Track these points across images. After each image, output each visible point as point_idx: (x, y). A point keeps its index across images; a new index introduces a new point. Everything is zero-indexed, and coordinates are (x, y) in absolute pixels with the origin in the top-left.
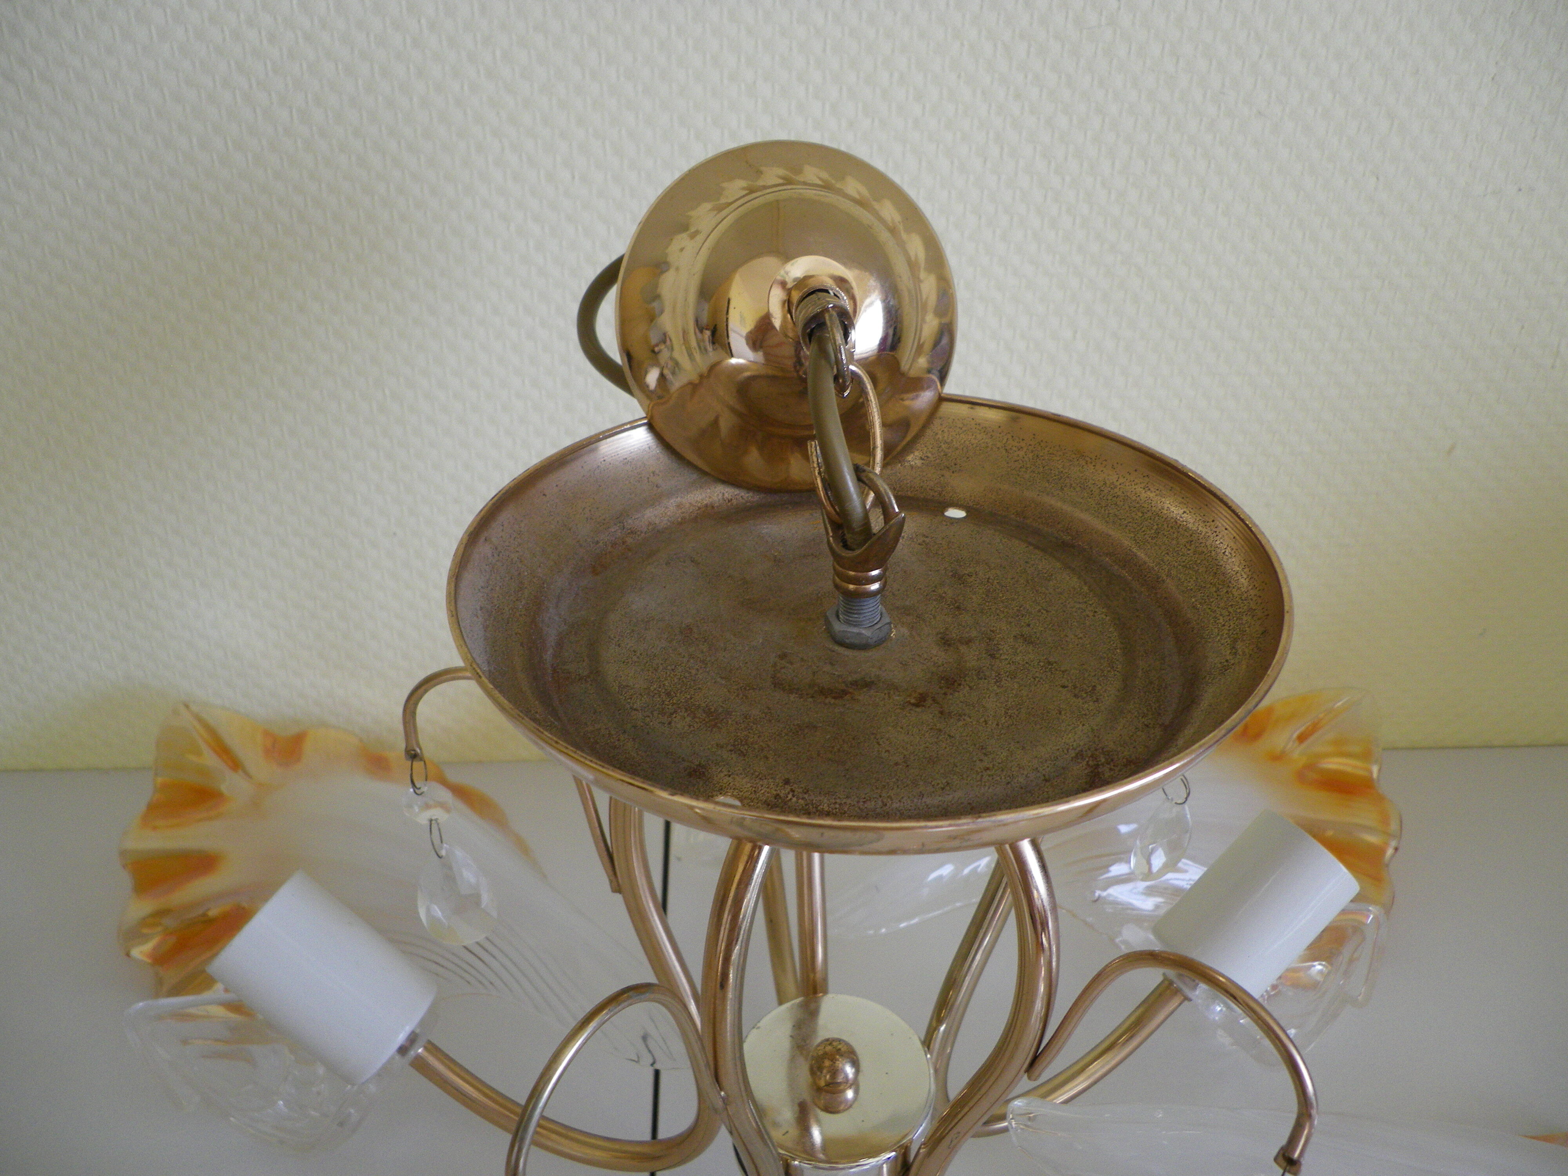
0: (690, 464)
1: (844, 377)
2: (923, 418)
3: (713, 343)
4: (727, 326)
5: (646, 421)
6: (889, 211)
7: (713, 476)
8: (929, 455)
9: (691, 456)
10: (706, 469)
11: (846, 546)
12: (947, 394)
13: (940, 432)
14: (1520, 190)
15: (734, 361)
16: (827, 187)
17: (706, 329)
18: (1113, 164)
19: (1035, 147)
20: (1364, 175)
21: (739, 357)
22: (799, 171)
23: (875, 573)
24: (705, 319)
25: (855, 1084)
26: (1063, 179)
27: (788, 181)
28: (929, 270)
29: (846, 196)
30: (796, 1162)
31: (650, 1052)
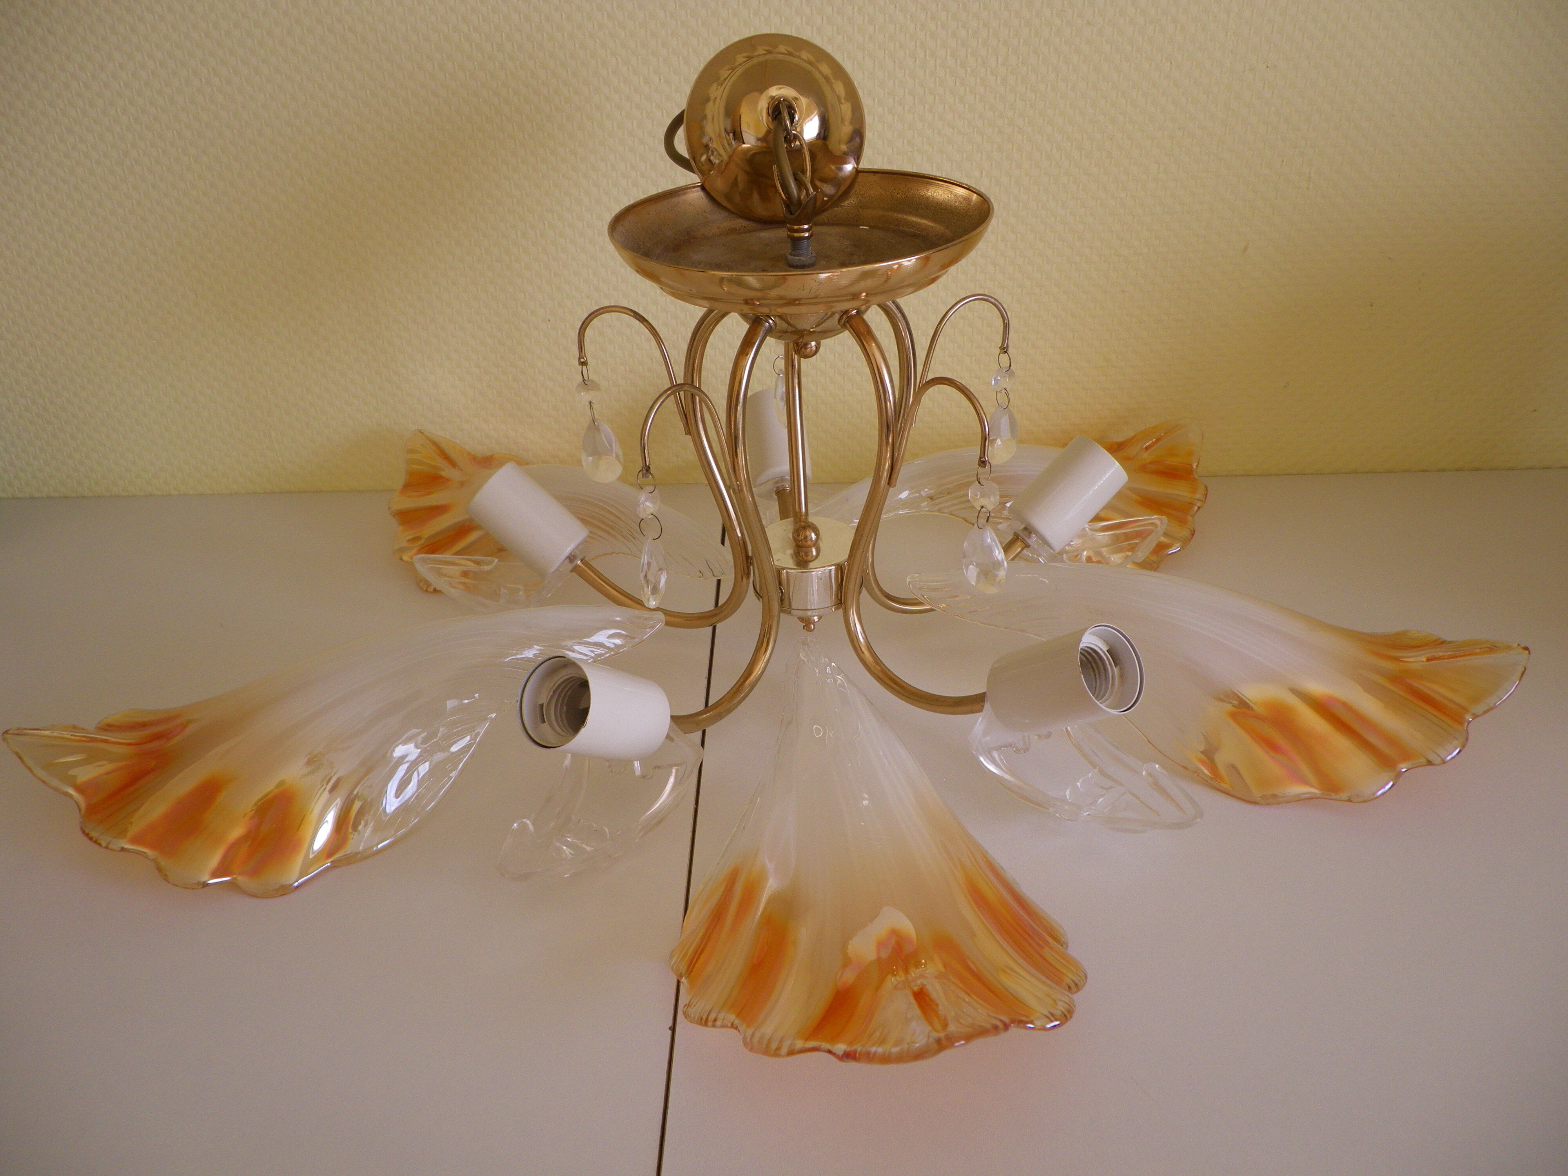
0: (725, 208)
1: (790, 136)
2: (848, 183)
3: (735, 140)
4: (740, 128)
5: (700, 184)
6: (825, 69)
7: (736, 214)
8: (852, 202)
9: (725, 203)
10: (733, 210)
11: (791, 214)
12: (861, 168)
13: (858, 190)
14: (1267, 67)
15: (744, 146)
16: (790, 54)
17: (730, 133)
18: (997, 59)
19: (946, 50)
20: (1162, 61)
21: (748, 144)
22: (776, 47)
23: (806, 227)
24: (729, 128)
25: (816, 544)
26: (966, 71)
27: (769, 52)
28: (847, 100)
29: (802, 59)
30: (785, 571)
31: (711, 569)
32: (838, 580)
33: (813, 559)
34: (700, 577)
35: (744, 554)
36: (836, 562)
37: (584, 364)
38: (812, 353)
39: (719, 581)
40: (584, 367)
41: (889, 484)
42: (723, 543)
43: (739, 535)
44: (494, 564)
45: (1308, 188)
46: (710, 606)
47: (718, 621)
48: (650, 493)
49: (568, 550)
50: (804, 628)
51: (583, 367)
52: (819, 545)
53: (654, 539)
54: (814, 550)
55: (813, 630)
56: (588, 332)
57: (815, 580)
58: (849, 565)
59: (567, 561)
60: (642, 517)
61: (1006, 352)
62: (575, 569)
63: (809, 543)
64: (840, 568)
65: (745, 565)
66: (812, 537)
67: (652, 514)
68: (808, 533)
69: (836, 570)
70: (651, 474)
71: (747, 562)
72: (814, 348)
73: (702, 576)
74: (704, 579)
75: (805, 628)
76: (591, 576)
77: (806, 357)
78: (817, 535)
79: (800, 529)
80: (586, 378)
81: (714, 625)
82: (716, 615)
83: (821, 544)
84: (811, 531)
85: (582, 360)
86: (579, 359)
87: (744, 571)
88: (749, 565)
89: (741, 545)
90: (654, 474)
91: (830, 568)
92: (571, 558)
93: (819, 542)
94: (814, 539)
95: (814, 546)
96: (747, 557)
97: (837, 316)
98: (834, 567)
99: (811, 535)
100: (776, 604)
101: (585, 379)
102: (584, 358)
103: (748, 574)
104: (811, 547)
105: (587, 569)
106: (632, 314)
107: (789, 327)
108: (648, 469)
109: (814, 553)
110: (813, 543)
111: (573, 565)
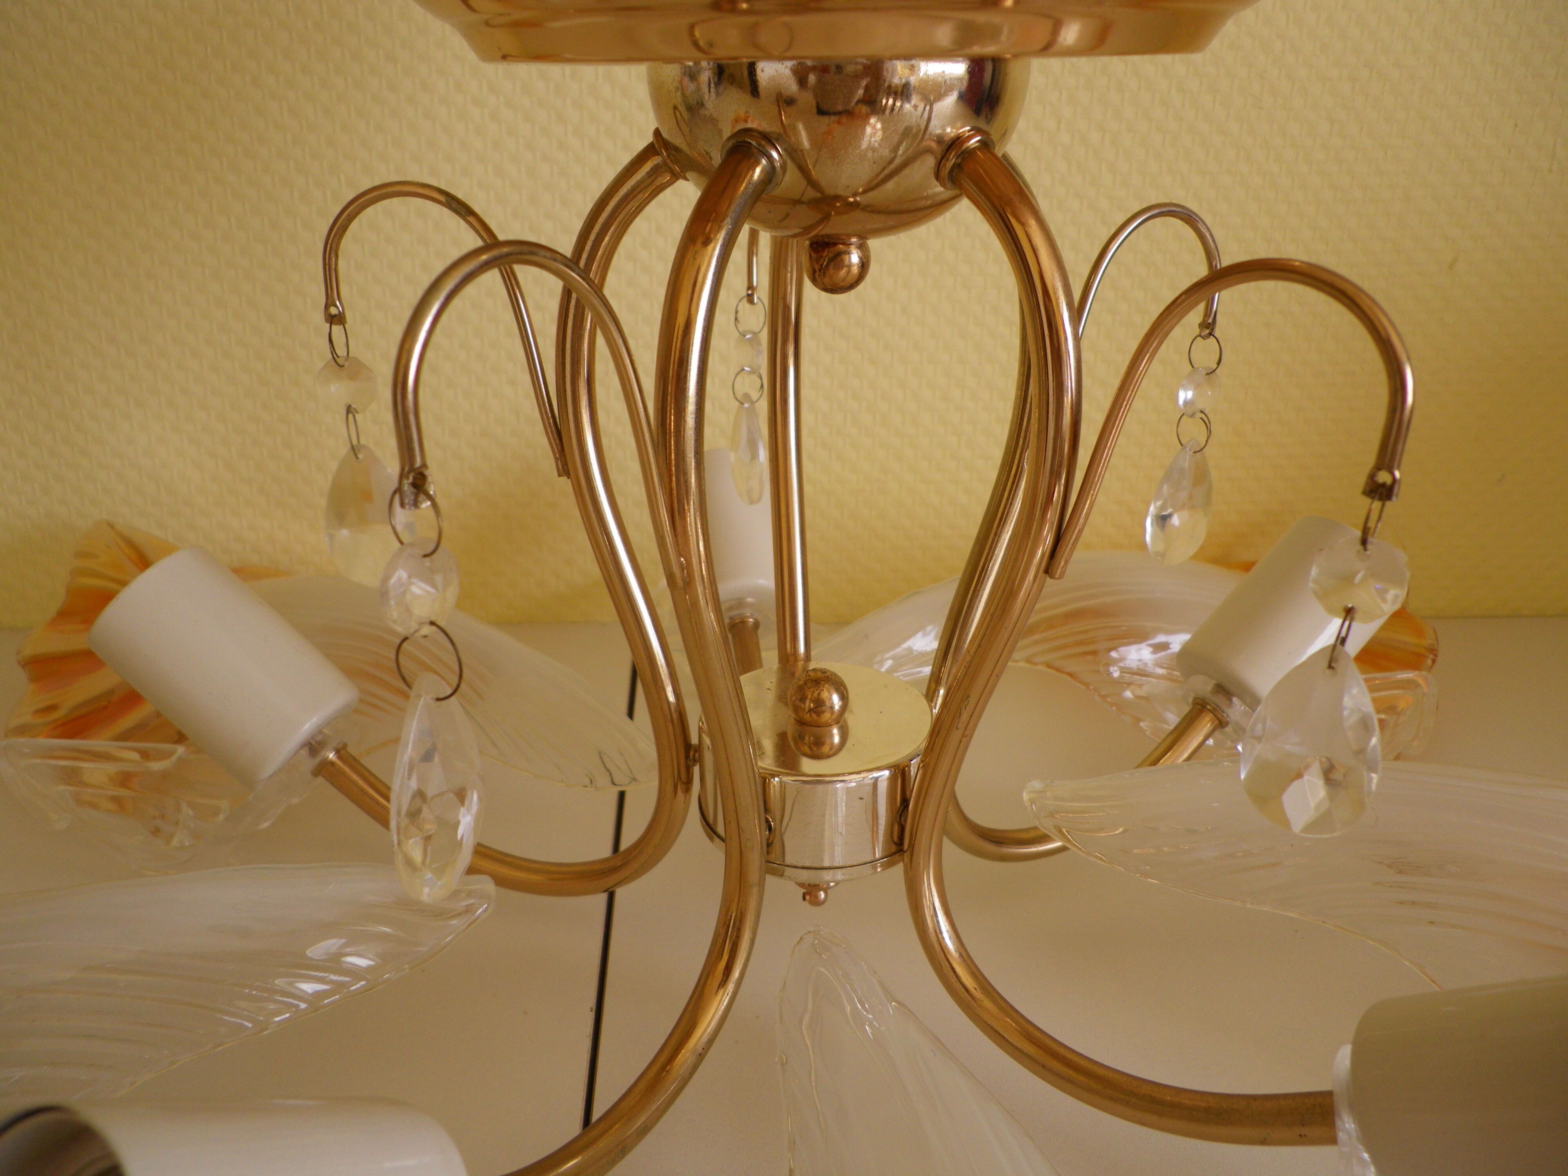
25: (840, 720)
30: (777, 779)
31: (608, 771)
32: (895, 799)
33: (833, 751)
34: (586, 786)
35: (680, 741)
36: (892, 759)
37: (335, 319)
38: (850, 280)
39: (622, 796)
40: (337, 329)
41: (1047, 571)
42: (631, 714)
43: (671, 698)
44: (174, 758)
45: (1550, 171)
46: (604, 850)
47: (619, 884)
48: (425, 556)
49: (307, 727)
50: (804, 899)
51: (333, 327)
52: (845, 721)
53: (438, 699)
54: (835, 731)
55: (824, 902)
56: (347, 243)
57: (842, 797)
58: (924, 766)
59: (305, 752)
60: (401, 630)
61: (1210, 334)
62: (324, 769)
63: (826, 716)
64: (900, 772)
65: (683, 761)
66: (833, 703)
67: (432, 623)
68: (825, 695)
69: (892, 779)
70: (430, 498)
71: (687, 757)
72: (855, 270)
73: (589, 785)
74: (593, 789)
75: (808, 897)
76: (355, 784)
77: (833, 289)
78: (844, 698)
79: (809, 685)
80: (341, 351)
81: (611, 890)
82: (614, 870)
83: (851, 719)
84: (832, 691)
85: (333, 311)
86: (327, 307)
87: (679, 774)
88: (690, 763)
89: (675, 721)
90: (438, 500)
91: (875, 774)
92: (313, 746)
93: (846, 715)
94: (837, 707)
95: (838, 723)
96: (688, 746)
97: (930, 162)
98: (886, 773)
99: (831, 699)
100: (755, 859)
101: (339, 353)
102: (336, 306)
103: (689, 782)
104: (831, 725)
105: (347, 770)
106: (442, 198)
107: (809, 188)
108: (419, 483)
109: (837, 739)
110: (833, 717)
111: (318, 760)
